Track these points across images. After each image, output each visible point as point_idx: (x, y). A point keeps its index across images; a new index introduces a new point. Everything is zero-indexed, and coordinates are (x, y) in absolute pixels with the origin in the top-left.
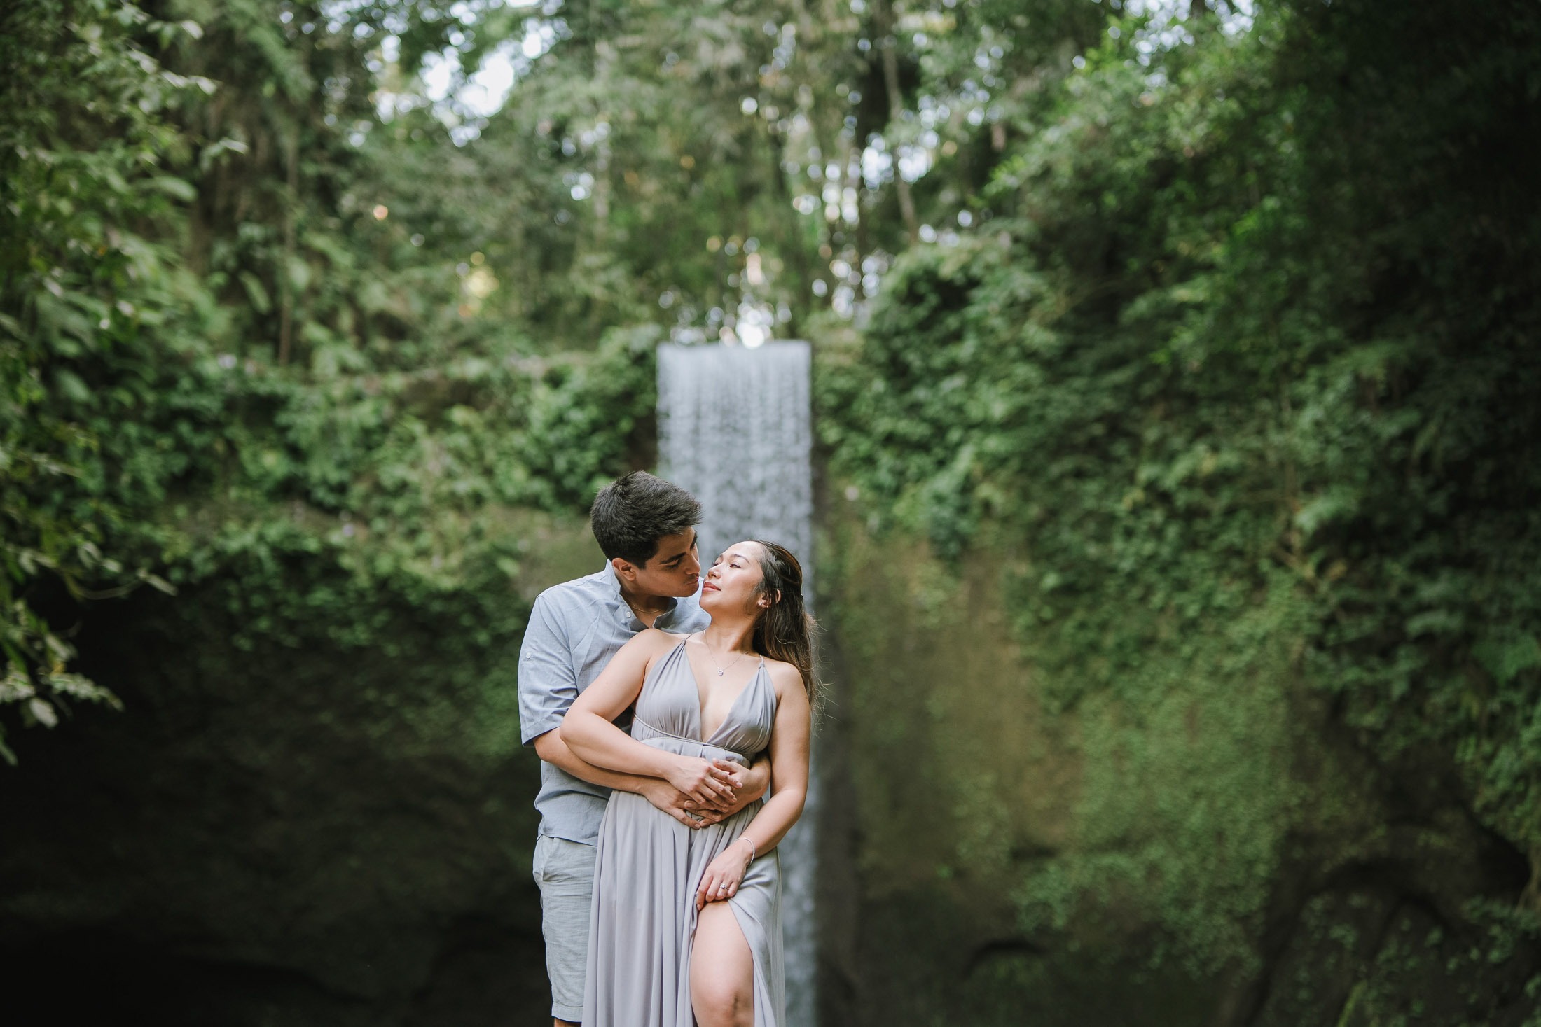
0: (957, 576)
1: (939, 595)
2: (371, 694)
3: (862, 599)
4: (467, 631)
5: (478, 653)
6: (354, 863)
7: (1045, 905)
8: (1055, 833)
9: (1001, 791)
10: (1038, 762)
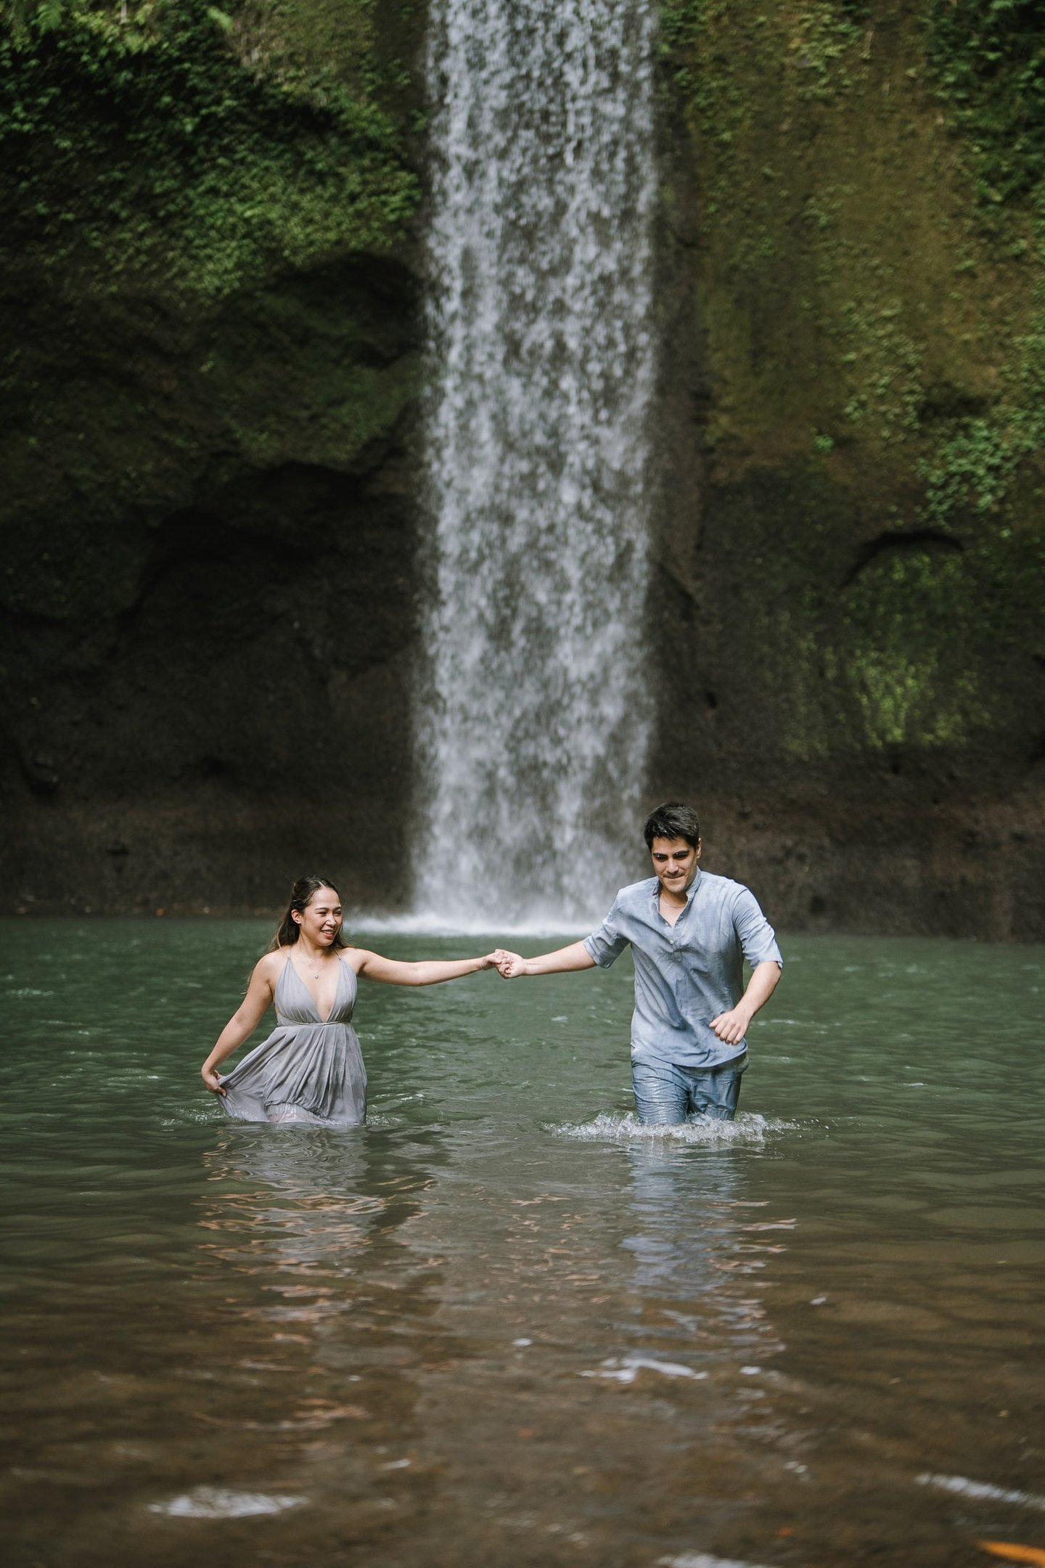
0: (858, 21)
1: (832, 51)
2: (41, 208)
3: (720, 60)
4: (167, 114)
5: (185, 148)
6: (33, 441)
7: (967, 477)
8: (985, 379)
9: (911, 323)
10: (970, 273)
